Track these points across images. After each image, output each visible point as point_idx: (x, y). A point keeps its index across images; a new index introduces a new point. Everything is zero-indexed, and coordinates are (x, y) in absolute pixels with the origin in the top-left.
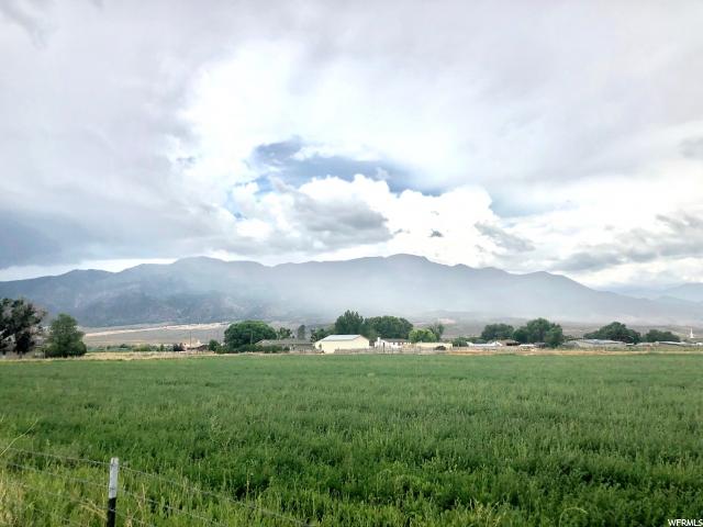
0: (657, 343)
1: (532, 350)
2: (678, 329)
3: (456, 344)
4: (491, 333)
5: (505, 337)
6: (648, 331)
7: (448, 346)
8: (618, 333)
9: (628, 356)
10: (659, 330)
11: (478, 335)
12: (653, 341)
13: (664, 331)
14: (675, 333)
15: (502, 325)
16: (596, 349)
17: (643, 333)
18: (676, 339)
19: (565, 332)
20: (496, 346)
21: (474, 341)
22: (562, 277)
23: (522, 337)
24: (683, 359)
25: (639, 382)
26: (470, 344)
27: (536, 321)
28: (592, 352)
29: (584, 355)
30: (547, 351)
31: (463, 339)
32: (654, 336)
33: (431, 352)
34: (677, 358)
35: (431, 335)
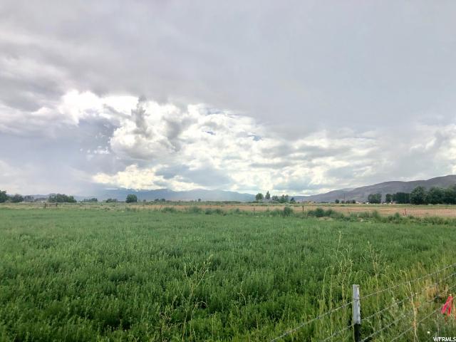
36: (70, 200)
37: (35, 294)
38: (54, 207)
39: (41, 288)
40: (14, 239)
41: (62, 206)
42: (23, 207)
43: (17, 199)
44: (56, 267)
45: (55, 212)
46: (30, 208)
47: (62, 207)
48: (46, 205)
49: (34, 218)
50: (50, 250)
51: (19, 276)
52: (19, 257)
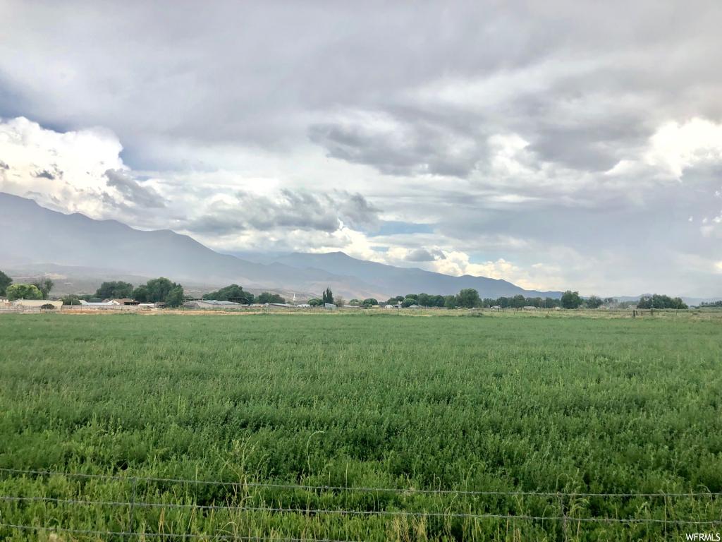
0: (267, 304)
1: (154, 309)
2: (284, 293)
3: (67, 302)
4: (108, 291)
5: (123, 296)
6: (260, 294)
7: (58, 304)
8: (236, 295)
9: (246, 316)
10: (269, 292)
11: (94, 293)
12: (264, 303)
13: (274, 294)
14: (282, 296)
15: (121, 283)
16: (215, 309)
17: (256, 295)
18: (282, 301)
19: (186, 293)
20: (113, 304)
21: (88, 299)
22: (188, 238)
23: (141, 296)
24: (290, 319)
25: (262, 339)
26: (83, 302)
27: (158, 281)
28: (212, 313)
29: (204, 316)
30: (168, 311)
31: (76, 297)
32: (265, 299)
33: (38, 311)
34: (285, 318)
35: (36, 291)
36: (676, 305)
37: (611, 434)
38: (648, 315)
39: (620, 428)
40: (588, 361)
41: (661, 314)
42: (603, 315)
43: (594, 303)
44: (641, 404)
45: (648, 323)
46: (612, 316)
47: (660, 316)
48: (635, 314)
49: (617, 333)
50: (634, 379)
51: (592, 408)
52: (592, 384)
